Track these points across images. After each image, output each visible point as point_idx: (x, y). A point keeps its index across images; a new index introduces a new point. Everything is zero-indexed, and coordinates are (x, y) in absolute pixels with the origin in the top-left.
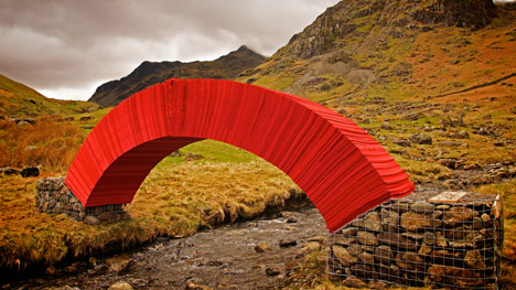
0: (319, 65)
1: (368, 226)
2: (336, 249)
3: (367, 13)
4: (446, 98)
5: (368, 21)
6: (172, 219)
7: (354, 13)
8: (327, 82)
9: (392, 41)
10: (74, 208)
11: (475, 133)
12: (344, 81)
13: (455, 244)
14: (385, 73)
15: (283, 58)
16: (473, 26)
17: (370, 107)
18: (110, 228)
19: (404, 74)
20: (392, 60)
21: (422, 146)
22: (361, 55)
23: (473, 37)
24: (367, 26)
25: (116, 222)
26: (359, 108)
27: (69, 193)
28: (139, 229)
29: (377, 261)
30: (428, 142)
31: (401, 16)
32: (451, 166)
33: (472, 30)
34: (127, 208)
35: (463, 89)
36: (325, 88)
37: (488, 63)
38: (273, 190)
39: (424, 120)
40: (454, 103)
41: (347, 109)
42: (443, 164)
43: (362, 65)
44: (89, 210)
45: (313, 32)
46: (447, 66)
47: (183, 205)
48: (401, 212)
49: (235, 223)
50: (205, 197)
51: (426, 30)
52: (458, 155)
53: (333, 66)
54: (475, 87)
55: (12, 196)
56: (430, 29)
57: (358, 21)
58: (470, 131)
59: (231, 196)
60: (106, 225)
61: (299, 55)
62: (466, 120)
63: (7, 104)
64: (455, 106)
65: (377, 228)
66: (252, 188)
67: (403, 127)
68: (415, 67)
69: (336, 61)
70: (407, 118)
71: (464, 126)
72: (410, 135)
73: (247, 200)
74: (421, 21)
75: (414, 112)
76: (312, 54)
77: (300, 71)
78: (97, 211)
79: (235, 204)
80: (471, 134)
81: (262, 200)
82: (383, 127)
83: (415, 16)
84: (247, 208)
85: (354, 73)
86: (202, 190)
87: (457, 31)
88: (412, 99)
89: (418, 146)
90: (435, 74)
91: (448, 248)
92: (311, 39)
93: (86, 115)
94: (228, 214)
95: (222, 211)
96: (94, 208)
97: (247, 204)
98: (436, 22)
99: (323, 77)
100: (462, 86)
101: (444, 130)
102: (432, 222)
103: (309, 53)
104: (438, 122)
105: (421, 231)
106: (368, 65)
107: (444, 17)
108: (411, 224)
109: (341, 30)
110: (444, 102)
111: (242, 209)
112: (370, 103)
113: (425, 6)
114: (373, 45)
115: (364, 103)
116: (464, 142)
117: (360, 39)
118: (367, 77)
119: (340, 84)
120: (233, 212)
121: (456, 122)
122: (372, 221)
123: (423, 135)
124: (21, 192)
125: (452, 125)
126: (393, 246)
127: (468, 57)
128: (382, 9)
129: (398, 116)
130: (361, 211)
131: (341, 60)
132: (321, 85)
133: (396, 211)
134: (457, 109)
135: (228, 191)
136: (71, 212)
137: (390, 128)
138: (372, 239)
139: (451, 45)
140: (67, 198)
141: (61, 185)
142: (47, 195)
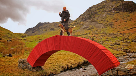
0: (87, 23)
1: (109, 74)
3: (100, 8)
4: (123, 32)
5: (101, 11)
6: (54, 69)
7: (97, 8)
8: (90, 28)
9: (108, 16)
10: (30, 67)
11: (132, 42)
12: (95, 27)
14: (106, 25)
15: (78, 21)
16: (130, 11)
17: (102, 34)
18: (39, 73)
19: (111, 25)
20: (108, 21)
21: (117, 46)
22: (99, 20)
23: (130, 14)
24: (101, 12)
25: (40, 71)
26: (99, 35)
27: (28, 63)
28: (46, 73)
30: (119, 44)
31: (110, 9)
32: (126, 52)
33: (130, 12)
34: (43, 67)
35: (128, 29)
36: (89, 29)
37: (135, 21)
38: (79, 61)
39: (117, 38)
40: (126, 33)
41: (96, 35)
42: (124, 51)
43: (100, 23)
44: (33, 68)
45: (86, 14)
46: (123, 23)
47: (56, 65)
48: (118, 71)
49: (70, 70)
50: (61, 63)
51: (117, 13)
52: (128, 49)
53: (91, 23)
54: (131, 28)
55: (10, 63)
56: (118, 13)
57: (98, 11)
58: (131, 41)
59: (68, 62)
60: (38, 72)
61: (82, 20)
62: (129, 38)
63: (2, 35)
64: (126, 34)
65: (112, 75)
66: (74, 60)
67: (112, 40)
68: (114, 23)
69: (92, 22)
70: (113, 38)
71: (129, 40)
72: (114, 43)
73: (73, 63)
74: (116, 10)
75: (115, 36)
76: (86, 20)
77: (82, 25)
78: (35, 68)
79: (70, 65)
80: (131, 42)
81: (77, 63)
82: (106, 40)
83: (114, 9)
84: (73, 66)
85: (97, 25)
86: (60, 61)
87: (126, 13)
88: (114, 32)
89: (116, 46)
90: (120, 25)
92: (85, 16)
93: (25, 38)
94: (68, 67)
95: (66, 67)
96: (35, 67)
97: (73, 65)
98: (120, 11)
99: (89, 26)
100: (128, 28)
101: (123, 41)
102: (126, 74)
103: (85, 20)
104: (121, 39)
106: (101, 23)
107: (122, 9)
108: (120, 74)
109: (93, 13)
110: (123, 33)
111: (71, 66)
112: (102, 33)
113: (117, 6)
114: (102, 17)
115: (100, 33)
116: (129, 44)
117: (99, 16)
118: (101, 26)
119: (93, 28)
120: (69, 67)
121: (127, 39)
123: (117, 43)
124: (12, 62)
125: (126, 40)
127: (129, 20)
128: (104, 7)
129: (110, 37)
130: (107, 70)
131: (93, 21)
132: (88, 28)
133: (116, 70)
134: (127, 35)
135: (67, 61)
136: (29, 68)
137: (108, 41)
139: (124, 17)
140: (28, 65)
141: (26, 61)
142: (22, 64)
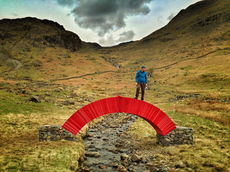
3: (20, 30)
5: (20, 34)
9: (32, 48)
12: (3, 64)
14: (28, 64)
19: (38, 66)
20: (32, 58)
22: (14, 52)
23: (72, 55)
24: (20, 37)
26: (18, 81)
29: (175, 140)
30: (73, 103)
31: (39, 37)
33: (72, 51)
37: (77, 68)
39: (63, 93)
40: (66, 84)
43: (15, 57)
56: (53, 46)
57: (14, 33)
65: (175, 134)
67: (55, 95)
68: (44, 63)
70: (55, 91)
74: (49, 41)
82: (46, 95)
83: (46, 38)
85: (9, 60)
87: (65, 51)
88: (45, 80)
89: (70, 105)
90: (53, 69)
91: (187, 137)
98: (56, 44)
100: (67, 76)
104: (69, 94)
105: (182, 134)
106: (18, 58)
110: (61, 84)
112: (24, 79)
113: (52, 35)
114: (22, 48)
115: (20, 79)
117: (14, 43)
118: (17, 64)
122: (173, 132)
126: (178, 137)
127: (69, 63)
128: (29, 30)
130: (171, 131)
134: (69, 87)
139: (62, 56)
140: (66, 133)
141: (61, 128)
142: (49, 133)
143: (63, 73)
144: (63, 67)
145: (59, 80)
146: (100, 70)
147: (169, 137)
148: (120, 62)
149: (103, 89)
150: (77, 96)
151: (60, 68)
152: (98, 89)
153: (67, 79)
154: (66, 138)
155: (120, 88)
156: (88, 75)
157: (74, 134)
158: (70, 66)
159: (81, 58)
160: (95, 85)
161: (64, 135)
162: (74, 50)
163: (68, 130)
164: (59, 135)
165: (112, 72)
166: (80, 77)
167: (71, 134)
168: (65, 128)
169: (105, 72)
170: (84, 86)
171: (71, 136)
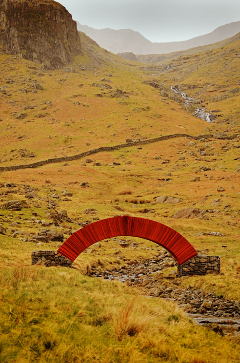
1: (192, 262)
2: (184, 268)
13: (212, 265)
23: (47, 80)
29: (195, 270)
33: (46, 68)
48: (200, 258)
65: (195, 262)
91: (211, 266)
102: (207, 260)
105: (205, 263)
108: (203, 261)
122: (193, 260)
126: (199, 266)
127: (38, 111)
130: (190, 258)
138: (194, 265)
139: (15, 87)
140: (62, 259)
141: (56, 253)
142: (43, 259)
143: (21, 145)
144: (21, 123)
145: (9, 169)
146: (145, 133)
147: (187, 266)
148: (216, 101)
149: (146, 198)
150: (69, 221)
151: (9, 127)
152: (131, 197)
153: (34, 166)
154: (62, 264)
155: (203, 193)
156: (101, 149)
157: (71, 260)
158: (41, 120)
159: (80, 91)
160: (124, 187)
161: (60, 260)
162: (56, 63)
163: (65, 255)
164: (54, 260)
165: (183, 139)
166: (77, 157)
167: (67, 259)
168: (61, 253)
169: (162, 139)
170: (87, 191)
171: (68, 262)
